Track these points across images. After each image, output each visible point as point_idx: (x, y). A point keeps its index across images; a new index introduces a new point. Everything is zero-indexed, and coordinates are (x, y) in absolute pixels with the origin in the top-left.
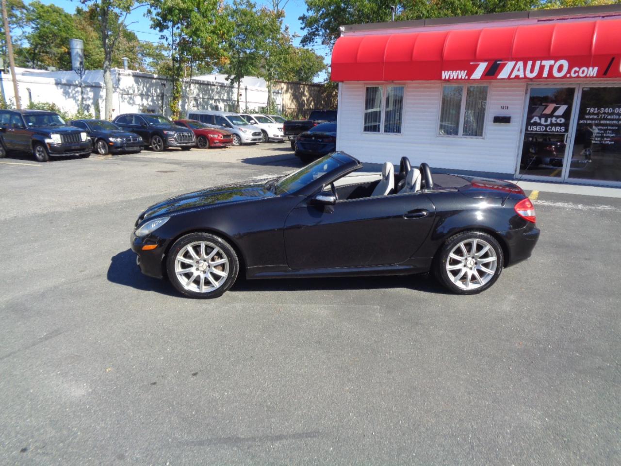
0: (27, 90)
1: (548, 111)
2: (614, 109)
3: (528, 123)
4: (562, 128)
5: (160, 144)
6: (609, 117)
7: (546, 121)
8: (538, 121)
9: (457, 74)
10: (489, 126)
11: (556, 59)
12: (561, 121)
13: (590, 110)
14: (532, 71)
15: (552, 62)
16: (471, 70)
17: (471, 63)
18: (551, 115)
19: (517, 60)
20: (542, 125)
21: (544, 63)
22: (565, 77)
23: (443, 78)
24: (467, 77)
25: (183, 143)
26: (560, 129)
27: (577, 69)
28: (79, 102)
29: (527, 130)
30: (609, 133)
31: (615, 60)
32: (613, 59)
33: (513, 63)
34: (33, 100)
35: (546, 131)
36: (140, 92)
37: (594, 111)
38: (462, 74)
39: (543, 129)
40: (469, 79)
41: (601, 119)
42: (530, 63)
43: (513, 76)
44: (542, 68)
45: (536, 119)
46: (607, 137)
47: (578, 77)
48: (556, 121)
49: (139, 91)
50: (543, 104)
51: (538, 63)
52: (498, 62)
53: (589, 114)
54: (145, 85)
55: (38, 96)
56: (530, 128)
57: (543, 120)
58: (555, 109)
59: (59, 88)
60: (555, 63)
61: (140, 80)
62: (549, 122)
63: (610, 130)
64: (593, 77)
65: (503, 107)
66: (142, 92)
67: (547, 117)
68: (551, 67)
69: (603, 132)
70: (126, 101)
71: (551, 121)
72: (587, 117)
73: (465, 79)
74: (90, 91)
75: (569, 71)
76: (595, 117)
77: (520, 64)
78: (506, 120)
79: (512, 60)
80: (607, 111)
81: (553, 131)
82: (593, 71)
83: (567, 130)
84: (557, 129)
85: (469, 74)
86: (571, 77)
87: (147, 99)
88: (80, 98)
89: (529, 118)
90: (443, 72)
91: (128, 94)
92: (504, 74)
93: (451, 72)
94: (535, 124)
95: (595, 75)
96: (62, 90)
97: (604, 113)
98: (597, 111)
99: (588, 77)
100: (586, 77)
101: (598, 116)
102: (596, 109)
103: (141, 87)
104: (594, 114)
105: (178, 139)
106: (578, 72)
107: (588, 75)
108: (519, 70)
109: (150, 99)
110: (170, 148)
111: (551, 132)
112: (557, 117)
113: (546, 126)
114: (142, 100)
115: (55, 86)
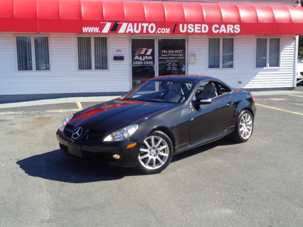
1: (143, 52)
2: (174, 51)
3: (133, 60)
4: (151, 62)
6: (173, 55)
7: (142, 58)
8: (138, 58)
9: (93, 30)
10: (111, 62)
11: (149, 23)
12: (150, 58)
13: (163, 52)
14: (137, 29)
15: (147, 24)
16: (102, 27)
17: (101, 23)
18: (145, 55)
19: (128, 22)
20: (140, 61)
21: (143, 24)
22: (155, 33)
23: (84, 31)
24: (99, 32)
26: (151, 63)
27: (160, 29)
29: (133, 64)
30: (174, 64)
31: (177, 25)
32: (176, 24)
33: (127, 24)
35: (143, 64)
37: (166, 52)
38: (96, 30)
39: (141, 63)
40: (101, 33)
41: (169, 57)
42: (135, 25)
43: (127, 32)
44: (142, 27)
45: (137, 57)
46: (174, 66)
47: (161, 33)
48: (148, 58)
50: (139, 48)
51: (140, 24)
52: (118, 23)
53: (163, 54)
56: (135, 63)
57: (141, 57)
58: (146, 51)
60: (149, 25)
62: (144, 59)
63: (174, 62)
64: (168, 34)
65: (118, 50)
67: (143, 56)
68: (147, 27)
69: (171, 63)
71: (145, 58)
72: (163, 55)
73: (98, 33)
75: (156, 30)
76: (167, 55)
77: (130, 25)
78: (121, 58)
79: (126, 22)
80: (171, 52)
81: (147, 64)
82: (168, 30)
83: (154, 63)
84: (149, 63)
85: (101, 29)
86: (158, 33)
89: (133, 56)
90: (83, 28)
92: (122, 30)
93: (89, 28)
94: (137, 60)
95: (169, 33)
97: (170, 53)
98: (167, 52)
99: (166, 34)
100: (165, 33)
101: (168, 55)
102: (166, 51)
104: (165, 54)
106: (161, 30)
107: (166, 33)
108: (130, 28)
111: (146, 64)
112: (148, 56)
113: (143, 61)
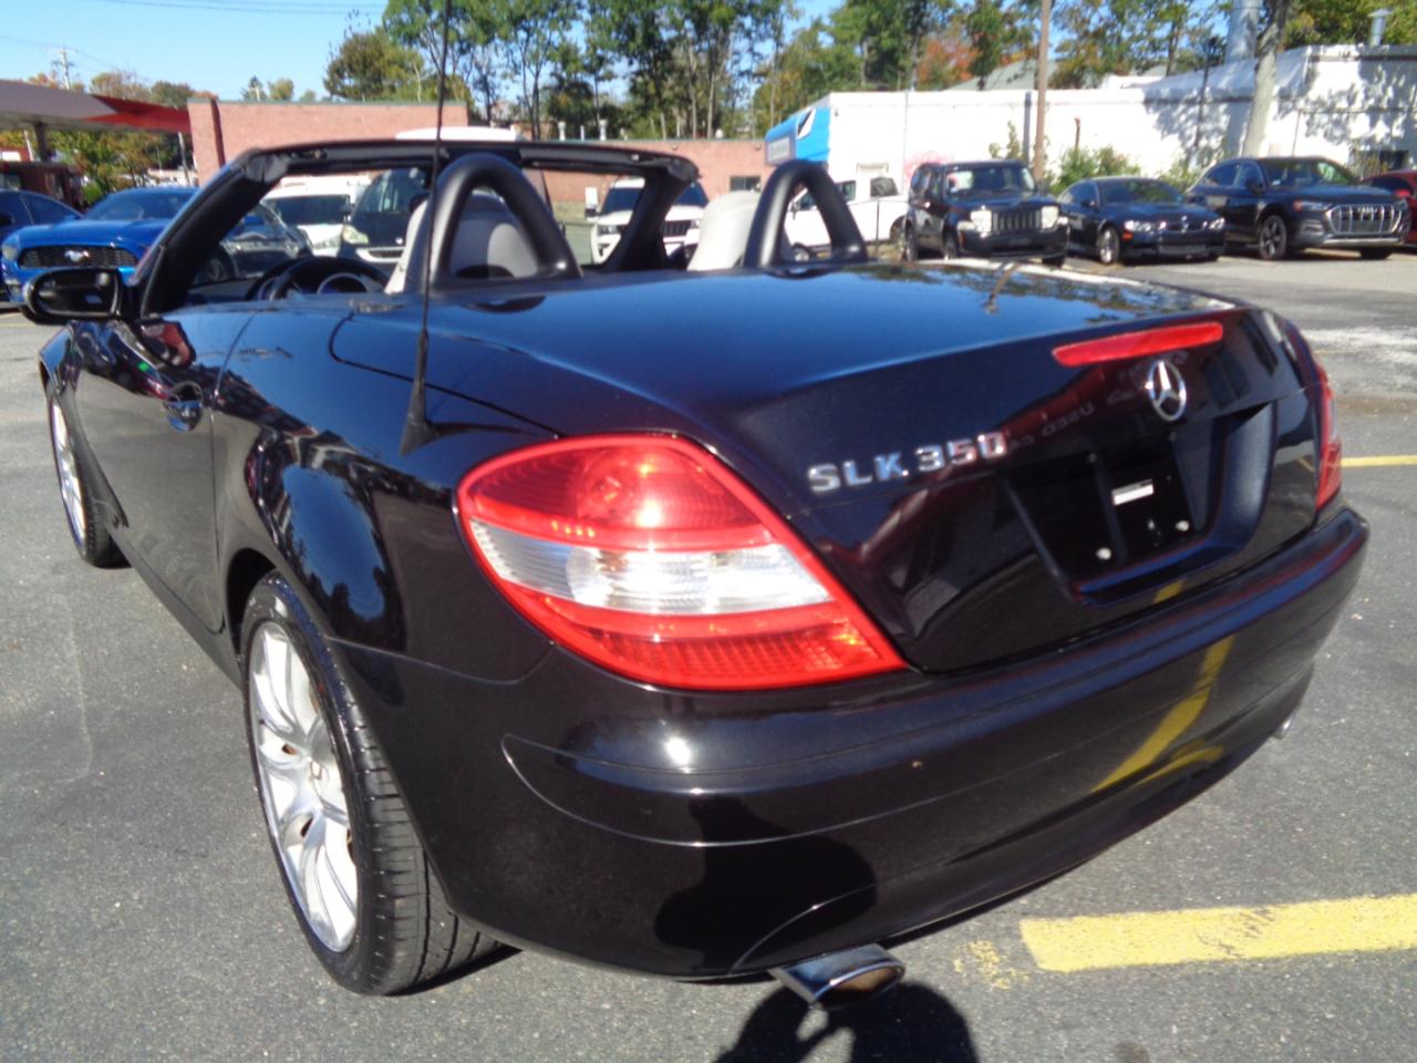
0: (1074, 123)
5: (1277, 239)
25: (1350, 237)
28: (1190, 143)
34: (1082, 146)
36: (1372, 102)
49: (1367, 98)
54: (1395, 80)
55: (1096, 135)
59: (1151, 110)
61: (1380, 68)
66: (1379, 100)
70: (1321, 132)
74: (1226, 112)
87: (1389, 123)
88: (1192, 131)
91: (1329, 111)
96: (1157, 116)
103: (1378, 90)
105: (1336, 225)
109: (1400, 120)
110: (1309, 250)
114: (1373, 124)
115: (1142, 108)
